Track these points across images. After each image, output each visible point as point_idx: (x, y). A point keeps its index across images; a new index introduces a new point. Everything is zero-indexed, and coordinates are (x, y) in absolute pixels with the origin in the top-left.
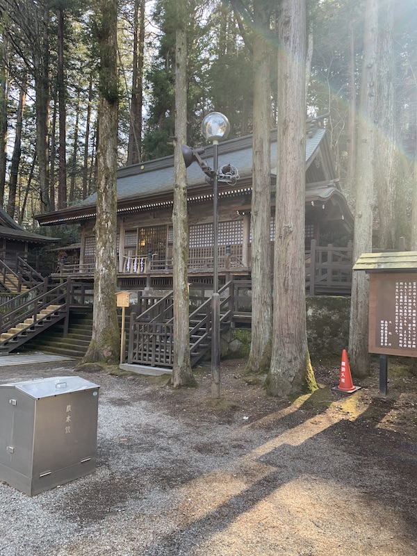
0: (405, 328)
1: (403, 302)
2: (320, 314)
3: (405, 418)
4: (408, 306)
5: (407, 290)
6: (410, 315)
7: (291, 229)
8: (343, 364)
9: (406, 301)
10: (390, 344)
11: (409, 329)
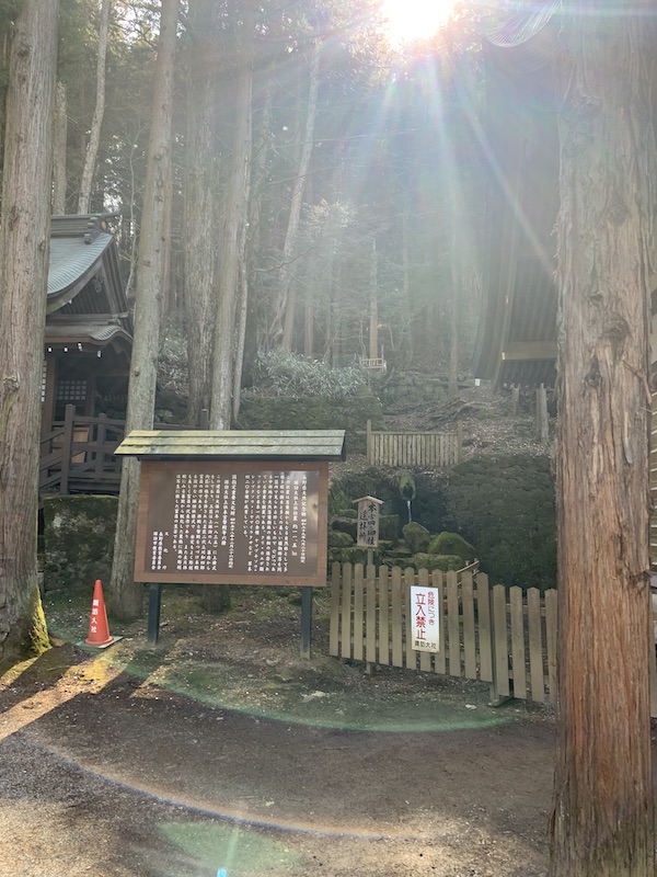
0: (186, 541)
1: (186, 504)
2: (73, 524)
3: (176, 675)
4: (191, 509)
5: (192, 485)
6: (193, 521)
7: (17, 385)
8: (96, 603)
9: (189, 501)
10: (165, 567)
11: (192, 542)
